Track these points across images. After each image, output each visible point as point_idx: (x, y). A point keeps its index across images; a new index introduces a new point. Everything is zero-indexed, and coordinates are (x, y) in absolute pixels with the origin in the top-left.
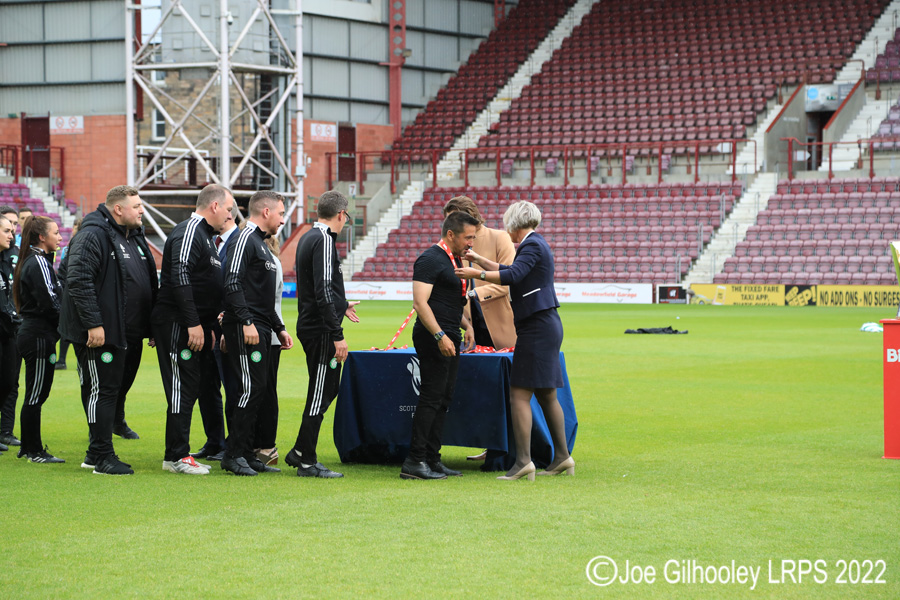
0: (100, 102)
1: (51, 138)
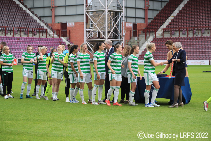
0: (78, 19)
1: (67, 28)
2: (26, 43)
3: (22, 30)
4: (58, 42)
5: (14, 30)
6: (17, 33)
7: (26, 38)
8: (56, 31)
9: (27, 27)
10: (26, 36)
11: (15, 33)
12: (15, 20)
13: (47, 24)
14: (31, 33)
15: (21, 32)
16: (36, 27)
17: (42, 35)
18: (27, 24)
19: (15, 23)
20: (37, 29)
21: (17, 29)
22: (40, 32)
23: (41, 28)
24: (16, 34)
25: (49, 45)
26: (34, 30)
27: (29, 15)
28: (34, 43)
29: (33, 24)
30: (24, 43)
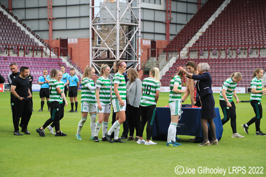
0: (82, 34)
1: (68, 45)
3: (10, 47)
4: (57, 63)
7: (16, 58)
8: (54, 49)
9: (18, 43)
10: (15, 56)
11: (2, 51)
12: (1, 35)
13: (42, 41)
14: (22, 51)
15: (9, 50)
16: (29, 44)
17: (37, 54)
18: (17, 40)
19: (1, 38)
20: (29, 47)
21: (4, 47)
22: (33, 50)
23: (34, 45)
24: (3, 53)
25: (45, 67)
26: (25, 48)
27: (19, 29)
29: (24, 40)
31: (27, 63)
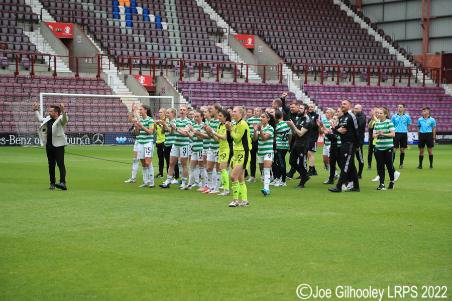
2: (365, 98)
3: (356, 70)
4: (435, 95)
5: (340, 72)
6: (346, 78)
7: (365, 88)
8: (431, 71)
9: (368, 63)
10: (364, 84)
11: (342, 77)
12: (342, 51)
13: (410, 58)
14: (376, 77)
15: (354, 75)
16: (387, 64)
17: (400, 81)
18: (368, 58)
19: (342, 56)
20: (388, 69)
21: (347, 69)
22: (394, 74)
23: (397, 64)
24: (345, 80)
25: (414, 102)
26: (381, 70)
27: (372, 38)
28: (380, 98)
29: (380, 57)
30: (359, 98)
31: (383, 96)
